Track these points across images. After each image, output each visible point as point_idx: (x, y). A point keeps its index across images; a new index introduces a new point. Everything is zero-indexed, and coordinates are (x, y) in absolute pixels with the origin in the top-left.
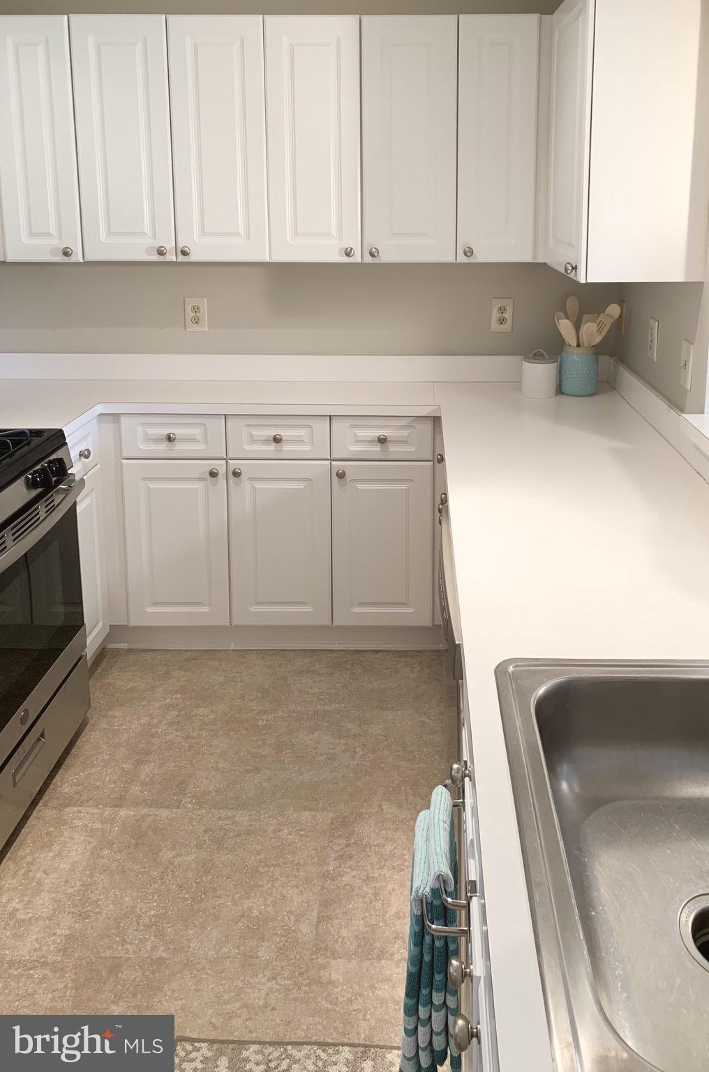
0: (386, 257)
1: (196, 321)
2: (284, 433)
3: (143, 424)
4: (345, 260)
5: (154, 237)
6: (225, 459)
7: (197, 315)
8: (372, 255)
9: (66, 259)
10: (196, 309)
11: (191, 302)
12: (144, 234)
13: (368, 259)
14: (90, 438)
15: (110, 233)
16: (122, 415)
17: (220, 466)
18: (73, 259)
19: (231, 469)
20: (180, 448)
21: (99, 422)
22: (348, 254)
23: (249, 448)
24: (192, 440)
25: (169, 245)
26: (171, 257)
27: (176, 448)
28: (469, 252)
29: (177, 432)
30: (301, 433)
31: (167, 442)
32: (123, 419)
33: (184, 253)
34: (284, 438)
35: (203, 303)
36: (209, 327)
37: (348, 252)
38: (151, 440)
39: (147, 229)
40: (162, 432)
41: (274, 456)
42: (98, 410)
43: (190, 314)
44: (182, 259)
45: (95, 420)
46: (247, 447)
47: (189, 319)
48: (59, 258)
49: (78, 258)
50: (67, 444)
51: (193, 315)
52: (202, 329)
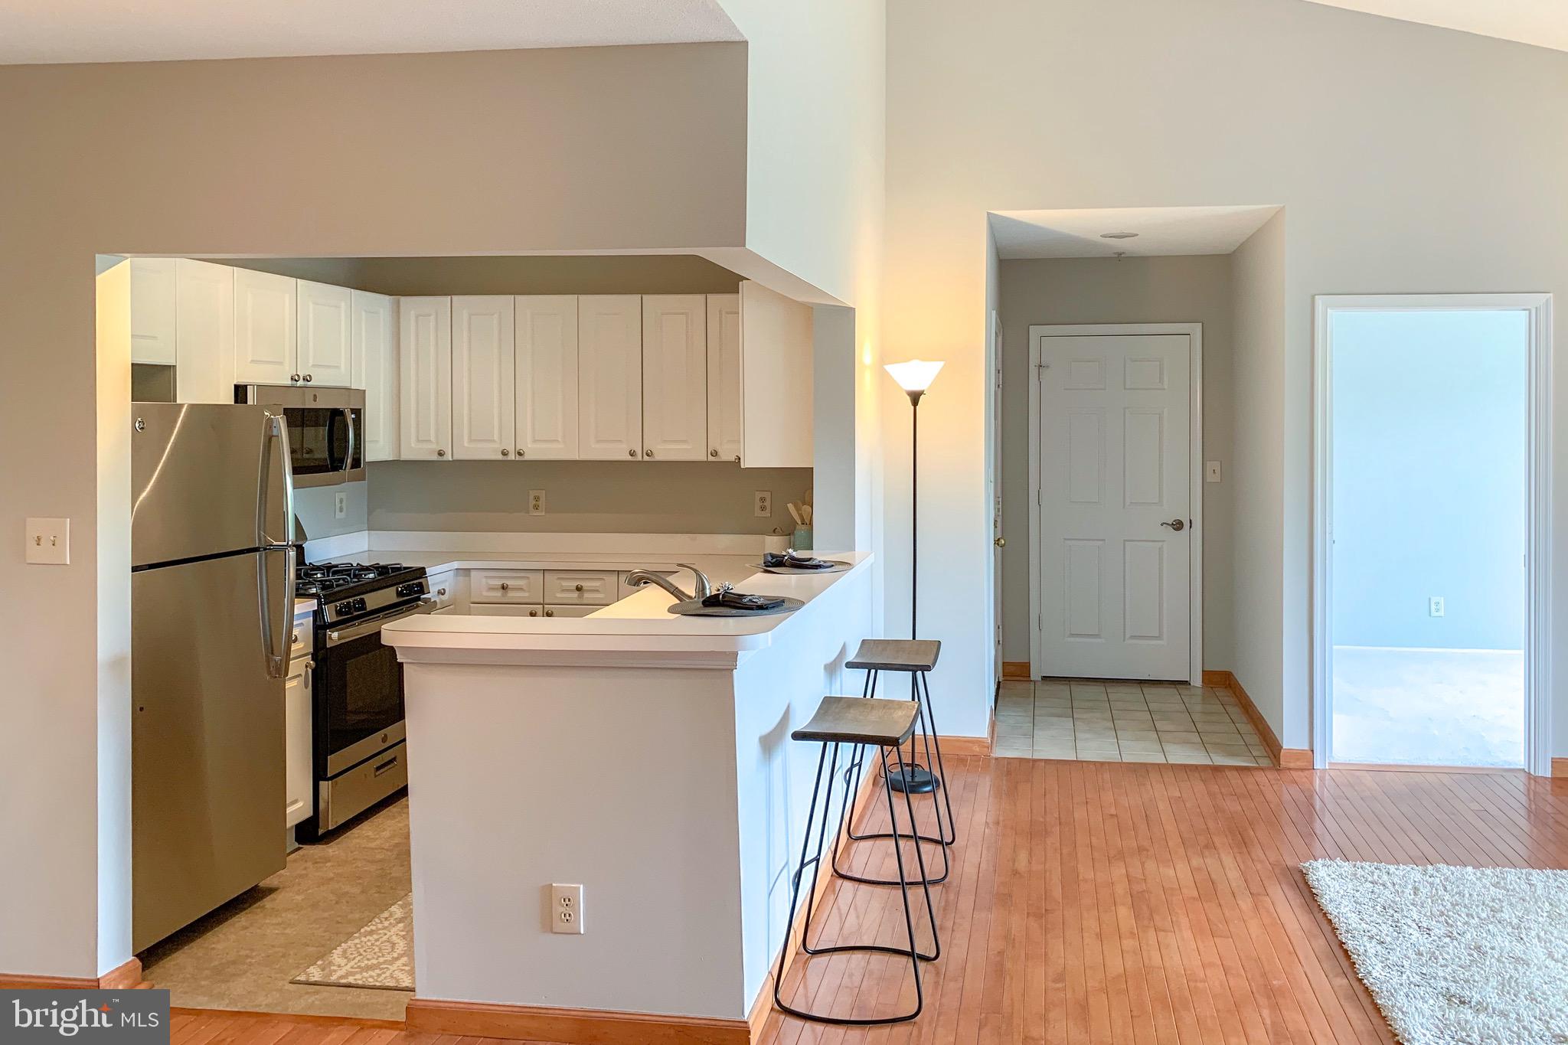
0: (659, 456)
1: (536, 507)
2: (585, 584)
3: (487, 576)
4: (630, 458)
5: (501, 443)
6: (542, 603)
7: (538, 502)
8: (648, 455)
9: (440, 458)
11: (532, 494)
12: (494, 441)
13: (646, 458)
14: (447, 584)
15: (471, 440)
16: (472, 570)
17: (539, 608)
18: (445, 458)
19: (546, 611)
20: (512, 595)
21: (456, 575)
22: (632, 455)
23: (561, 596)
24: (521, 589)
25: (511, 449)
26: (512, 457)
27: (509, 595)
28: (715, 454)
29: (510, 583)
30: (596, 584)
31: (501, 590)
32: (473, 573)
33: (520, 454)
34: (584, 588)
35: (542, 494)
36: (546, 513)
37: (632, 453)
38: (491, 589)
39: (496, 437)
40: (499, 583)
41: (578, 602)
42: (456, 565)
43: (532, 502)
44: (518, 458)
45: (452, 572)
46: (558, 595)
47: (531, 506)
48: (436, 458)
49: (448, 457)
50: (426, 577)
51: (535, 503)
52: (541, 513)
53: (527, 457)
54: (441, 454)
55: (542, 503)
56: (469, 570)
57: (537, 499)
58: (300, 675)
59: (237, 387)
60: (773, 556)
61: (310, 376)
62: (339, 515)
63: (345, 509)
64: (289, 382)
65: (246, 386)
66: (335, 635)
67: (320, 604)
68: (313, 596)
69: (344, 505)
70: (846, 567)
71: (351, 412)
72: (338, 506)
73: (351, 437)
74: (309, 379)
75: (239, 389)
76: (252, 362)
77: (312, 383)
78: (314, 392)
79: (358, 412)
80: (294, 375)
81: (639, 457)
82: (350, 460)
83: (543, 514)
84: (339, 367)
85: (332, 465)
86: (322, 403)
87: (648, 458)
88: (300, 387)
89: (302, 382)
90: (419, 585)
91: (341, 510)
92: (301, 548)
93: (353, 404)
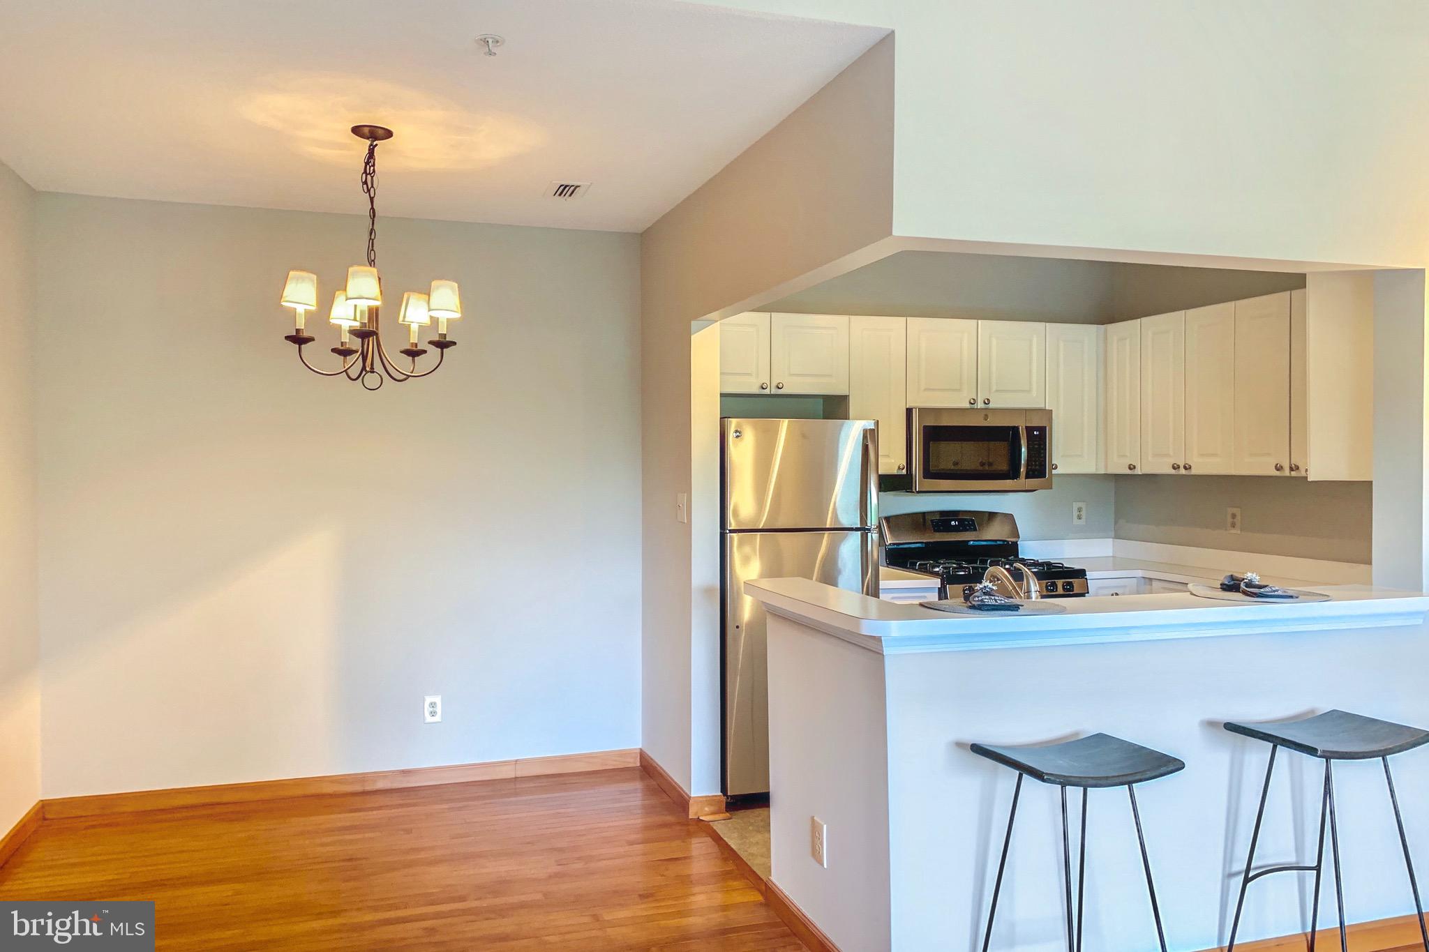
1: (1233, 525)
7: (1235, 521)
8: (1293, 469)
9: (1134, 472)
15: (1153, 455)
16: (1153, 580)
21: (1141, 583)
25: (1181, 463)
32: (1155, 584)
33: (1186, 468)
35: (1238, 513)
37: (1279, 468)
39: (1171, 453)
42: (1140, 573)
43: (1229, 520)
44: (1188, 472)
45: (1136, 579)
47: (1229, 525)
48: (1129, 472)
49: (1138, 471)
50: (1086, 579)
51: (1232, 520)
52: (1236, 531)
53: (1194, 471)
54: (1132, 467)
55: (1238, 520)
56: (1151, 579)
57: (1234, 516)
59: (907, 409)
61: (988, 399)
63: (1084, 517)
64: (968, 406)
65: (912, 409)
67: (942, 583)
68: (936, 574)
69: (1083, 513)
70: (1326, 598)
71: (1029, 430)
72: (1075, 513)
73: (1023, 450)
74: (987, 402)
75: (909, 412)
76: (926, 390)
77: (991, 405)
78: (987, 412)
79: (1042, 430)
80: (974, 399)
81: (1287, 472)
82: (1023, 469)
83: (1239, 532)
84: (1029, 391)
85: (1013, 474)
86: (993, 422)
87: (1293, 474)
88: (977, 409)
89: (980, 405)
90: (1070, 584)
91: (1079, 517)
92: (1015, 545)
93: (1036, 423)
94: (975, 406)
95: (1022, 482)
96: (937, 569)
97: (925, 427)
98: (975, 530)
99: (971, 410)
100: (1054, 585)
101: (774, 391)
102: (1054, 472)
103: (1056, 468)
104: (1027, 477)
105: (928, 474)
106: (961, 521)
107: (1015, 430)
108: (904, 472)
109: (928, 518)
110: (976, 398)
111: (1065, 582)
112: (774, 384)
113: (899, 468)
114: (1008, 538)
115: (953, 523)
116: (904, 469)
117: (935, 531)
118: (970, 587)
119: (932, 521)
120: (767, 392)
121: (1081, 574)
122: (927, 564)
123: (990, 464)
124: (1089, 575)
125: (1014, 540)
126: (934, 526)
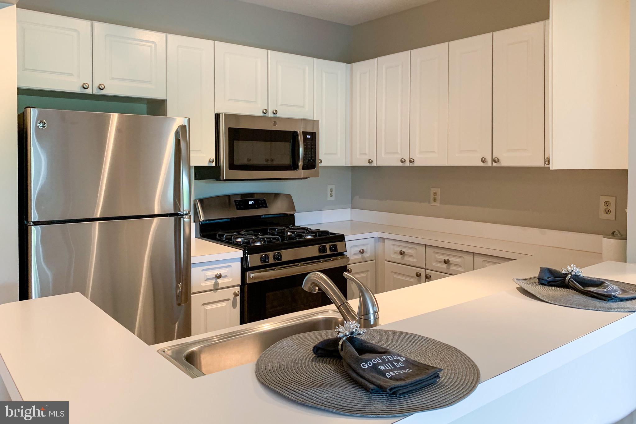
0: (504, 163)
1: (435, 200)
2: (452, 259)
3: (393, 245)
4: (482, 164)
5: (401, 154)
6: (424, 269)
7: (436, 197)
8: (495, 162)
9: (371, 165)
10: (435, 194)
11: (433, 190)
14: (368, 246)
15: (386, 153)
16: (385, 239)
17: (422, 271)
19: (426, 274)
20: (407, 259)
21: (377, 241)
22: (483, 162)
23: (436, 265)
24: (411, 256)
25: (407, 159)
27: (405, 259)
29: (404, 250)
30: (459, 261)
31: (400, 255)
32: (386, 241)
33: (412, 162)
34: (451, 262)
35: (438, 191)
36: (440, 203)
37: (483, 161)
38: (396, 253)
39: (399, 151)
40: (399, 249)
41: (446, 272)
42: (377, 234)
43: (432, 196)
44: (411, 165)
45: (374, 239)
46: (434, 264)
47: (432, 199)
48: (368, 165)
49: (374, 164)
50: (345, 241)
51: (434, 197)
52: (437, 204)
53: (416, 164)
54: (370, 162)
55: (438, 197)
56: (384, 239)
58: (228, 300)
59: (216, 114)
60: (550, 271)
61: (276, 111)
62: (329, 198)
63: (334, 195)
65: (220, 114)
66: (252, 275)
67: (244, 254)
71: (305, 134)
72: (329, 192)
73: (301, 149)
74: (275, 112)
75: (217, 116)
76: (230, 100)
77: (278, 115)
78: (275, 120)
79: (313, 134)
80: (266, 110)
81: (489, 164)
82: (300, 163)
83: (438, 205)
84: (303, 107)
85: (294, 166)
86: (280, 127)
87: (495, 165)
88: (268, 117)
89: (270, 114)
90: (335, 246)
91: (331, 195)
92: (293, 216)
93: (309, 130)
94: (266, 115)
95: (300, 172)
96: (239, 240)
97: (230, 129)
98: (266, 207)
99: (264, 118)
100: (324, 247)
101: (96, 92)
102: (320, 165)
103: (321, 162)
104: (303, 169)
105: (232, 166)
106: (256, 201)
107: (294, 135)
108: (214, 164)
109: (233, 199)
110: (267, 109)
111: (332, 245)
112: (96, 85)
113: (210, 161)
114: (287, 212)
115: (250, 203)
116: (213, 162)
117: (238, 209)
118: (266, 255)
119: (235, 201)
120: (89, 91)
121: (341, 238)
122: (232, 236)
123: (273, 160)
124: (346, 238)
125: (292, 213)
126: (237, 205)
